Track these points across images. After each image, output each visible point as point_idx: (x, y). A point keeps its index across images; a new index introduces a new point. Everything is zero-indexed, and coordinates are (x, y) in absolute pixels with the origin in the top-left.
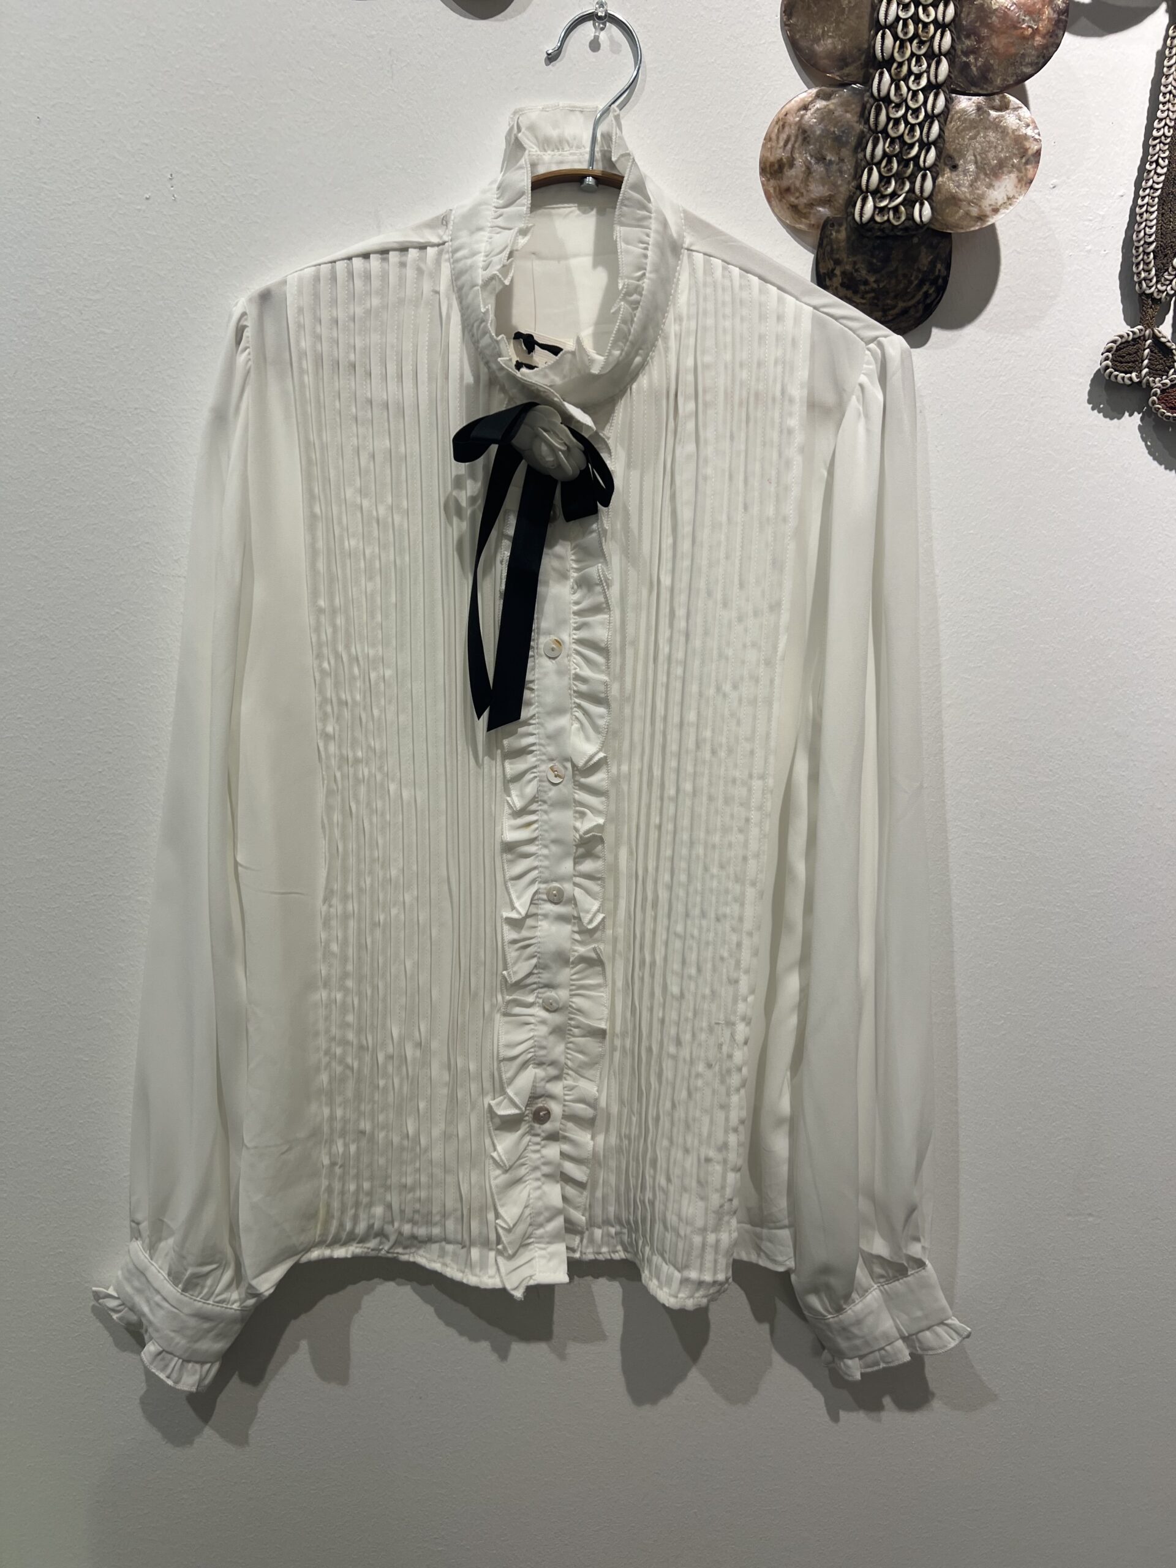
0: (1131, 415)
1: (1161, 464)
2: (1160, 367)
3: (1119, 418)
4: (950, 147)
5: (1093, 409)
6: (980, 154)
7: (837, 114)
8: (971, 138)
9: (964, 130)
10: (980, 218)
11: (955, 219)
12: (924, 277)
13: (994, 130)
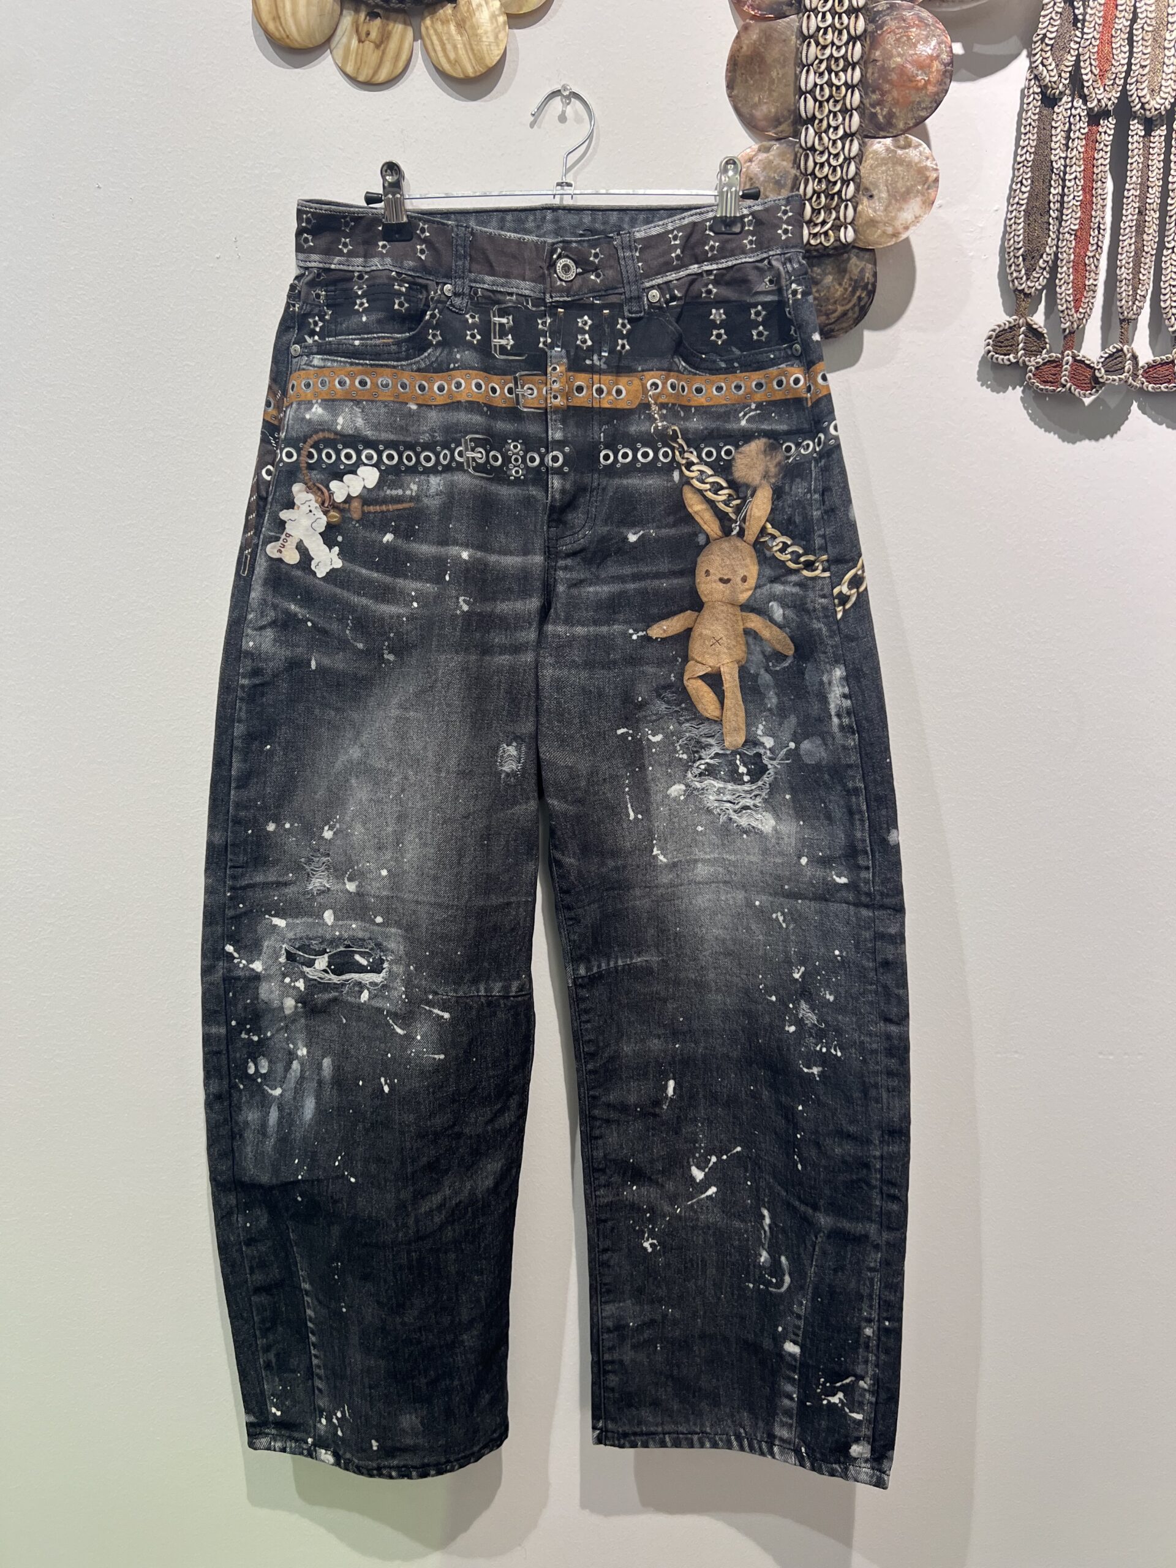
0: (1014, 388)
1: (1041, 427)
2: (1035, 348)
3: (1004, 392)
4: (866, 182)
6: (891, 185)
7: (775, 163)
8: (883, 173)
9: (877, 166)
10: (895, 235)
11: (874, 238)
12: (856, 284)
13: (901, 164)
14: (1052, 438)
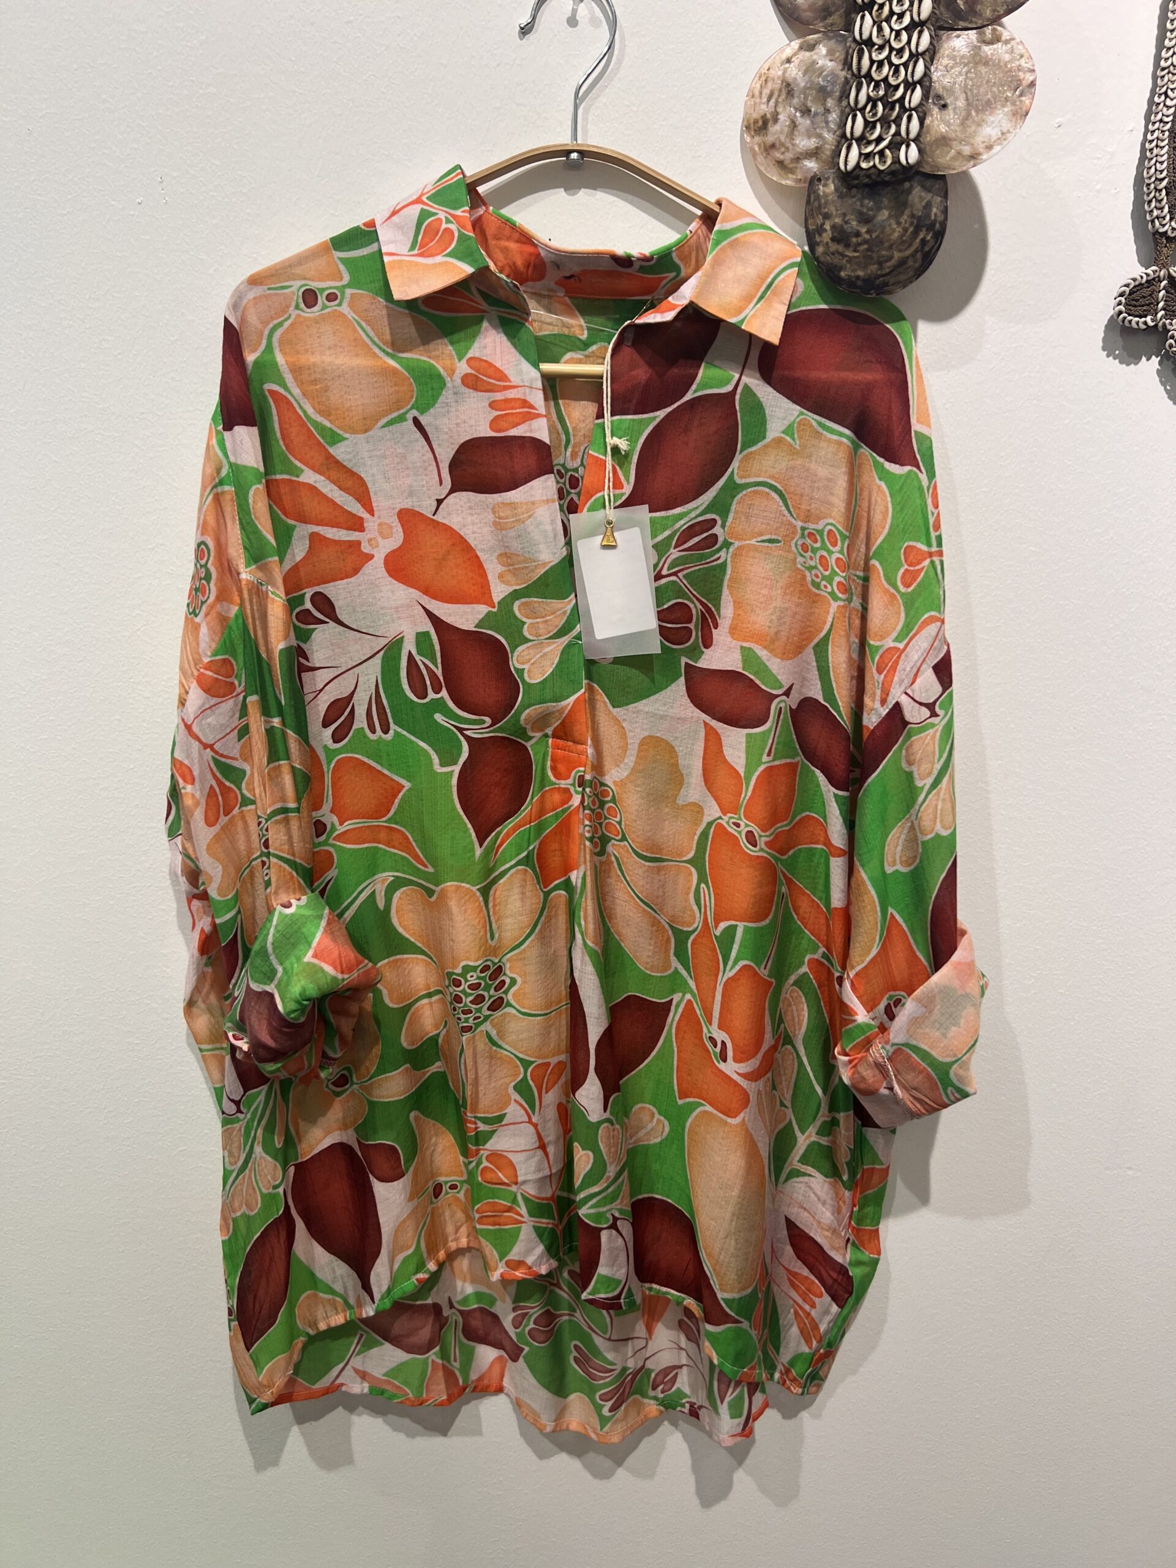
0: (1149, 359)
3: (1136, 364)
4: (938, 86)
5: (1108, 356)
6: (971, 90)
9: (953, 66)
10: (973, 157)
11: (945, 161)
12: (921, 223)
13: (986, 64)
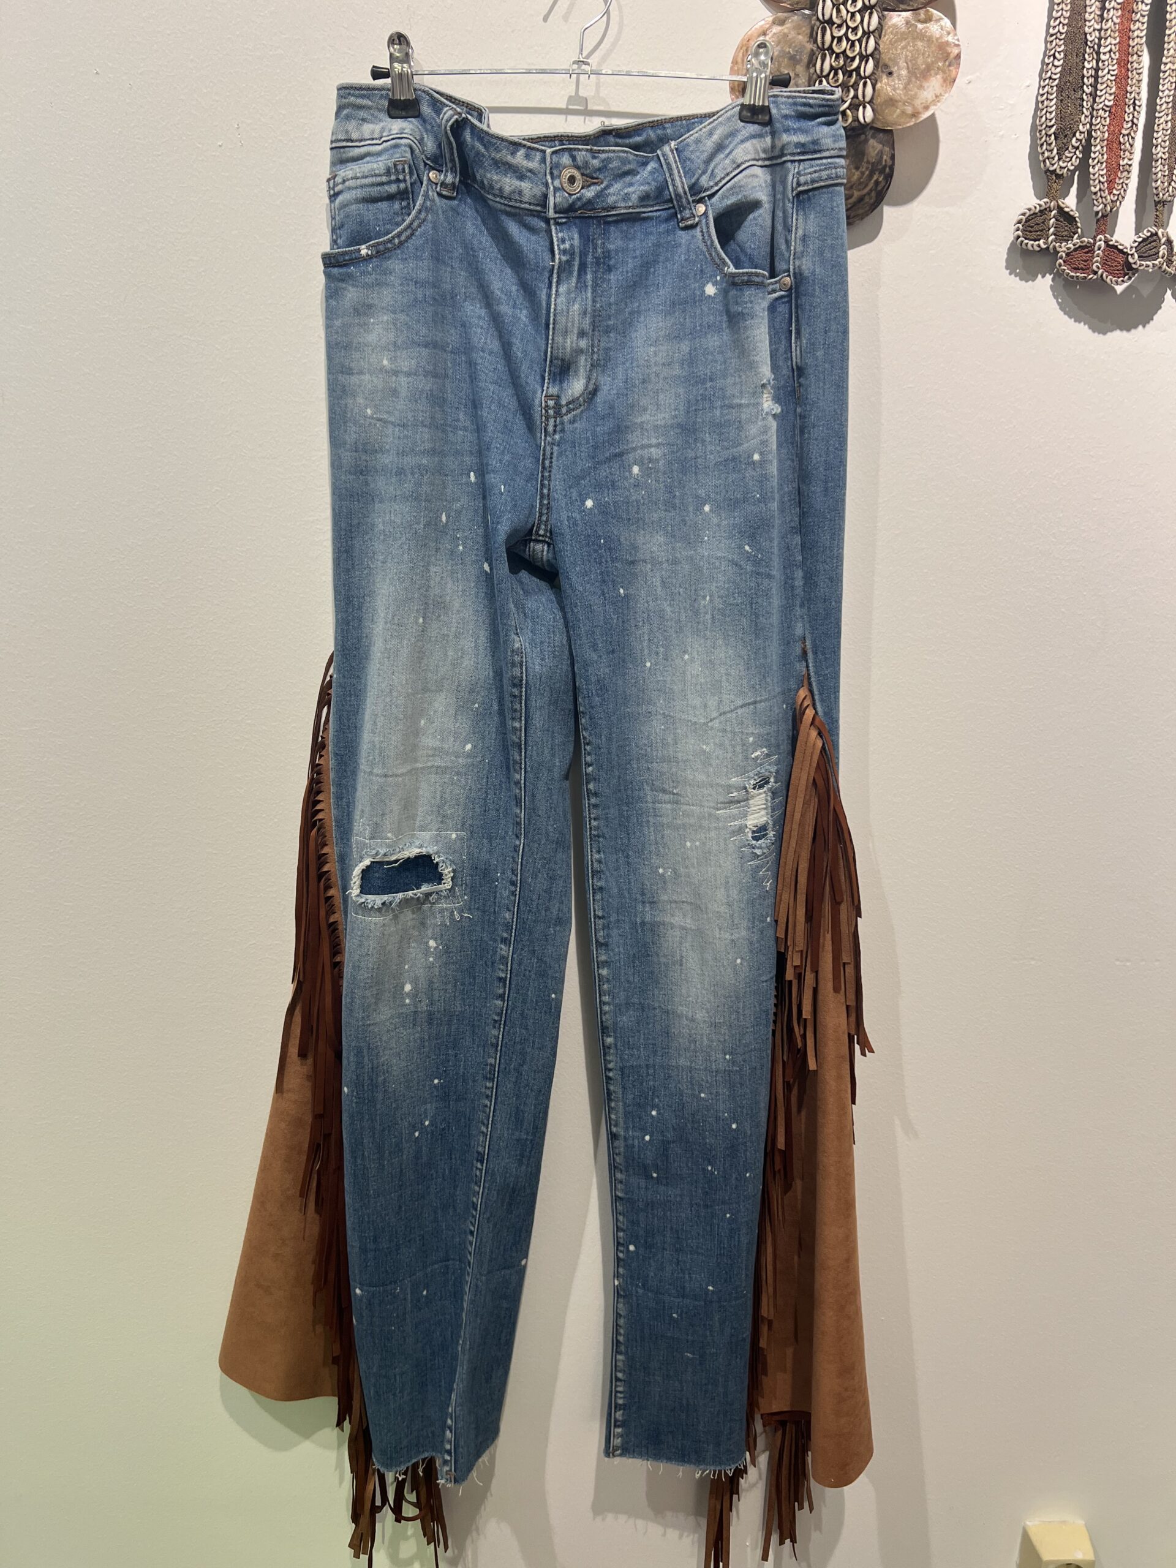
0: (1043, 277)
1: (1071, 318)
2: (1066, 233)
3: (1033, 281)
4: (885, 58)
5: (1010, 274)
6: (911, 61)
7: (790, 37)
8: (903, 48)
10: (915, 115)
11: (893, 118)
13: (921, 40)
14: (1083, 329)
